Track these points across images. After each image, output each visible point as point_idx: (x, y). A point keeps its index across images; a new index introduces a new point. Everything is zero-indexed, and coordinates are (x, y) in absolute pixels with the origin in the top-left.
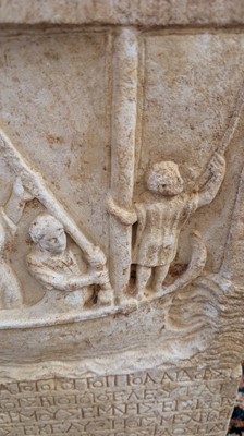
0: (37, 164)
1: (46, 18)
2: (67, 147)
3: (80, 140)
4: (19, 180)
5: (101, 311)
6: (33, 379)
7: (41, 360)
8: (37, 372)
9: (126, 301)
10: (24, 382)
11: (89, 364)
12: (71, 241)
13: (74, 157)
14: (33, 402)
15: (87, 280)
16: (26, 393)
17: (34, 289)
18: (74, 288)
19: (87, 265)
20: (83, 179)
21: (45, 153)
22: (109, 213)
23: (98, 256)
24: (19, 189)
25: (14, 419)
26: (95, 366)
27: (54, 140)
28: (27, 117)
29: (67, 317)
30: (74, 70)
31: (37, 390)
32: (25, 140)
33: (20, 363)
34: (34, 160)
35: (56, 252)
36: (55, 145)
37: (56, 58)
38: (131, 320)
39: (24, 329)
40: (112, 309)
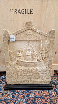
0: (34, 48)
5: (38, 61)
8: (32, 68)
9: (40, 60)
11: (36, 68)
12: (36, 55)
13: (37, 48)
14: (31, 72)
15: (37, 58)
17: (33, 58)
18: (36, 59)
19: (37, 57)
20: (38, 50)
21: (35, 48)
22: (39, 52)
23: (38, 56)
24: (33, 50)
25: (28, 74)
26: (37, 68)
29: (35, 62)
30: (38, 42)
31: (31, 70)
35: (35, 55)
38: (41, 63)
39: (32, 63)
40: (39, 61)
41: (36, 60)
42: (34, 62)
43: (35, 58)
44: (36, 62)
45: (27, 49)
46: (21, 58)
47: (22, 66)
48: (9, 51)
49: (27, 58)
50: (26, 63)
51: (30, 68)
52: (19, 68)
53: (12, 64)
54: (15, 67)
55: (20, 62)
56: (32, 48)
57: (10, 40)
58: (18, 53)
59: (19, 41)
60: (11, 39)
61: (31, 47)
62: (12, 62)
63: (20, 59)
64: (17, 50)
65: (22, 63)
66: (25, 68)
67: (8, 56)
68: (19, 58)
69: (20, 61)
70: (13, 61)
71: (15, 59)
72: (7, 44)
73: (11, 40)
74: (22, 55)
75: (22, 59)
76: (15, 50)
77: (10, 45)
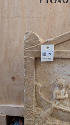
48: (35, 83)
53: (39, 115)
54: (47, 122)
55: (61, 113)
57: (42, 57)
58: (57, 90)
59: (64, 61)
60: (44, 54)
62: (40, 109)
63: (61, 105)
64: (54, 83)
65: (66, 114)
67: (32, 97)
68: (58, 102)
69: (61, 110)
70: (42, 107)
71: (48, 103)
72: (32, 67)
73: (44, 57)
74: (67, 95)
75: (66, 105)
76: (50, 81)
77: (39, 69)
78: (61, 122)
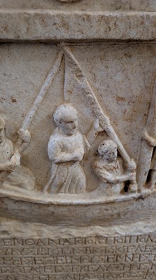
0: (108, 111)
1: (131, 37)
2: (126, 103)
3: (134, 99)
4: (97, 120)
5: (130, 196)
6: (85, 236)
7: (90, 225)
8: (87, 232)
9: (145, 191)
10: (79, 238)
11: (116, 228)
13: (128, 108)
14: (81, 251)
15: (124, 178)
16: (78, 245)
18: (118, 182)
20: (131, 120)
21: (114, 106)
22: (143, 139)
23: (132, 164)
24: (97, 125)
25: (68, 261)
26: (120, 230)
27: (120, 99)
28: (108, 87)
29: (111, 199)
30: (138, 63)
31: (85, 243)
32: (105, 99)
33: (78, 226)
34: (107, 110)
35: (110, 160)
36: (120, 102)
37: (130, 56)
38: (145, 202)
39: (86, 205)
40: (136, 195)
41: (119, 187)
42: (100, 204)
43: (110, 176)
44: (113, 202)
45: (51, 117)
46: (15, 176)
47: (24, 220)
49: (57, 181)
50: (51, 209)
51: (75, 232)
52: (5, 232)
55: (11, 206)
56: (87, 111)
61: (83, 98)
65: (24, 207)
66: (48, 232)
69: (8, 197)
75: (20, 186)
78: (21, 224)
